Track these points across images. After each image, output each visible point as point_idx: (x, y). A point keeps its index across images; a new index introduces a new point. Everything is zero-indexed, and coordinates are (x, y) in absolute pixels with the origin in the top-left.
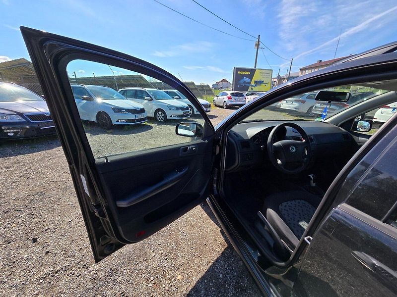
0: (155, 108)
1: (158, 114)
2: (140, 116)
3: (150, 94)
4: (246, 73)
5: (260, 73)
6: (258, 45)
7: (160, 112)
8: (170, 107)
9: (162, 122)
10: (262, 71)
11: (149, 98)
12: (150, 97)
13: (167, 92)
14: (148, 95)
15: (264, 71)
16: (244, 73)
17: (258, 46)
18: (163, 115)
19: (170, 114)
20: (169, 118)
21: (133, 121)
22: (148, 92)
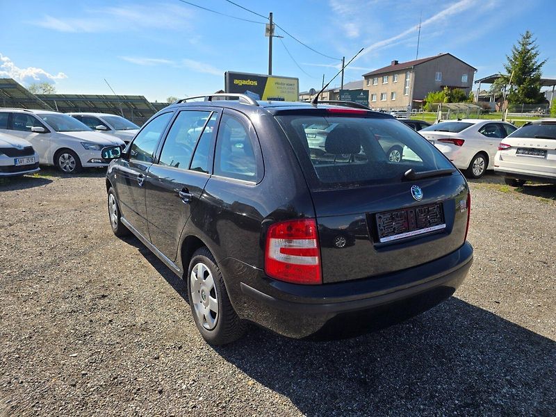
0: (55, 147)
1: (61, 159)
2: (25, 161)
3: (43, 121)
4: (249, 82)
5: (277, 83)
6: (270, 30)
7: (66, 155)
8: (86, 145)
9: (71, 173)
10: (280, 81)
11: (42, 129)
12: (44, 126)
13: (79, 118)
14: (37, 123)
15: (285, 81)
16: (245, 82)
17: (271, 33)
18: (73, 159)
19: (88, 159)
20: (84, 164)
21: (11, 168)
22: (38, 117)
